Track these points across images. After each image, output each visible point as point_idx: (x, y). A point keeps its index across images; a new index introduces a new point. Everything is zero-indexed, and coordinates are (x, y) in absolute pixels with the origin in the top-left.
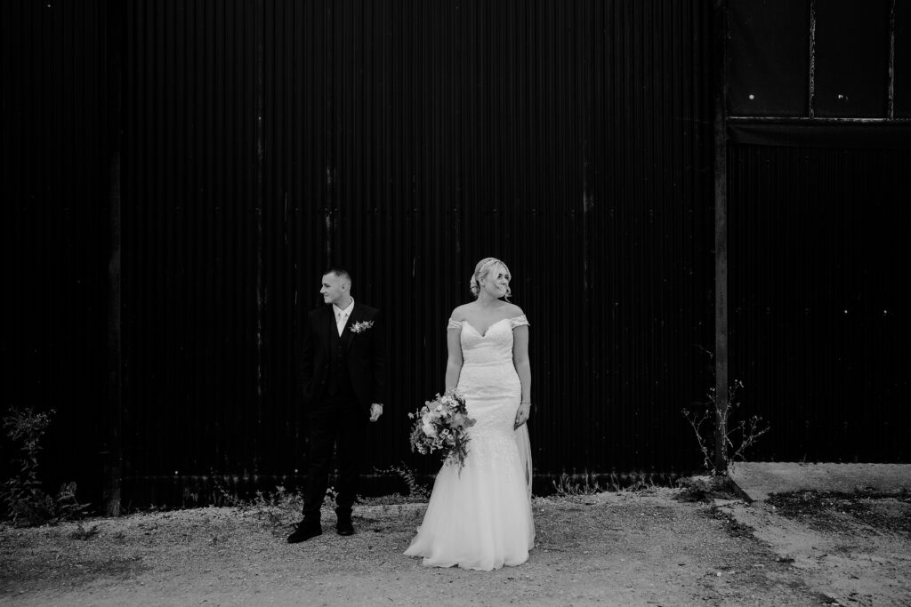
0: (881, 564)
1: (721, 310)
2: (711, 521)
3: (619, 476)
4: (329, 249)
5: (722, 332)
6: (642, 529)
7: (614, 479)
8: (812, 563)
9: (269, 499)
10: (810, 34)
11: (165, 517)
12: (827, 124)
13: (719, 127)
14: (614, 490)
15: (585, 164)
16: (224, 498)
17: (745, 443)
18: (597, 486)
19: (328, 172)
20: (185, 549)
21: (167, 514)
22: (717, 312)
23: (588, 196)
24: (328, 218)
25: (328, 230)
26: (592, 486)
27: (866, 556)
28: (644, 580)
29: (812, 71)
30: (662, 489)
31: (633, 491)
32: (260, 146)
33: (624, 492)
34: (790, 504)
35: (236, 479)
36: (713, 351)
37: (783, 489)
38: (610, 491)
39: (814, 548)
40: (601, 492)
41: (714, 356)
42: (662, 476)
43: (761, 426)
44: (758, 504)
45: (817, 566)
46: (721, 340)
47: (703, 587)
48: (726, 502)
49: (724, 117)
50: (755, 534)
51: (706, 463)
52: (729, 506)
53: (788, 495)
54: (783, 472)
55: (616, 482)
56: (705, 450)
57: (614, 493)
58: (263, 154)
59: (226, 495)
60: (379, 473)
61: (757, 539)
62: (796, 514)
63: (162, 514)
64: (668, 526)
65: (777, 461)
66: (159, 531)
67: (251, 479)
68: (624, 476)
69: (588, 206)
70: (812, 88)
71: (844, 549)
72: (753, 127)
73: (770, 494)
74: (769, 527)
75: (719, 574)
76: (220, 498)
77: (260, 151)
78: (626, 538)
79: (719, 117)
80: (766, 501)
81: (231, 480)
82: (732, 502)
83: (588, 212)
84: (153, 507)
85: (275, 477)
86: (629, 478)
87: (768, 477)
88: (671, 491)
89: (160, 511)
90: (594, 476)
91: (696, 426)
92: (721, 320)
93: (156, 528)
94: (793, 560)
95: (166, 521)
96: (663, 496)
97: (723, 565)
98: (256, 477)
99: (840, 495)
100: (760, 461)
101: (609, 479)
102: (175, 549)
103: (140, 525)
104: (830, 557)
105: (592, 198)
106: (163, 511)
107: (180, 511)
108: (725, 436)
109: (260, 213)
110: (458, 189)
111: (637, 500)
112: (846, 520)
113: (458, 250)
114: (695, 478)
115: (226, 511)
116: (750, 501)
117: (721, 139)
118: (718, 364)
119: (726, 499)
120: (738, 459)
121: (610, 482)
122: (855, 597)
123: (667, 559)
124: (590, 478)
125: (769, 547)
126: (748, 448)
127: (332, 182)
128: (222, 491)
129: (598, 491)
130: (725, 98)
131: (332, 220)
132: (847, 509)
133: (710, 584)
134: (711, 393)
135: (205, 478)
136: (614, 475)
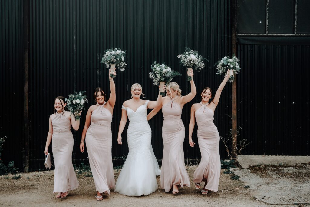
0: (278, 188)
1: (234, 102)
2: (227, 175)
3: (199, 160)
4: (98, 82)
5: (235, 110)
7: (197, 161)
8: (256, 188)
9: (79, 167)
10: (266, 4)
11: (43, 173)
12: (273, 36)
13: (234, 38)
17: (241, 148)
18: (191, 163)
19: (98, 55)
20: (49, 182)
21: (44, 172)
22: (233, 103)
24: (98, 71)
25: (98, 75)
26: (189, 163)
27: (274, 186)
29: (267, 18)
32: (75, 47)
34: (255, 169)
36: (232, 117)
37: (255, 164)
38: (196, 165)
39: (258, 183)
40: (192, 165)
41: (232, 118)
43: (246, 142)
44: (244, 169)
45: (257, 189)
46: (234, 112)
47: (216, 195)
48: (234, 169)
49: (235, 35)
50: (240, 179)
51: (228, 155)
52: (235, 170)
53: (256, 166)
54: (256, 159)
56: (228, 151)
58: (76, 49)
60: (116, 158)
61: (240, 181)
62: (256, 173)
63: (42, 172)
65: (255, 155)
66: (41, 177)
70: (267, 24)
71: (268, 184)
72: (246, 38)
73: (250, 166)
74: (245, 177)
75: (222, 191)
79: (234, 35)
80: (248, 168)
82: (236, 169)
84: (39, 170)
85: (80, 160)
87: (250, 160)
89: (42, 171)
90: (190, 160)
91: (225, 143)
92: (234, 106)
93: (40, 176)
94: (249, 187)
95: (44, 174)
97: (225, 188)
98: (74, 160)
99: (274, 166)
100: (249, 155)
101: (195, 161)
102: (45, 183)
103: (35, 175)
104: (262, 186)
106: (43, 171)
107: (49, 171)
108: (235, 146)
109: (75, 70)
110: (142, 61)
112: (272, 174)
113: (143, 82)
114: (225, 161)
116: (242, 168)
117: (234, 42)
118: (233, 121)
119: (235, 168)
120: (239, 154)
121: (196, 162)
122: (264, 198)
124: (188, 160)
125: (243, 183)
126: (242, 150)
129: (191, 165)
130: (236, 28)
132: (274, 171)
133: (219, 194)
134: (230, 131)
136: (197, 160)
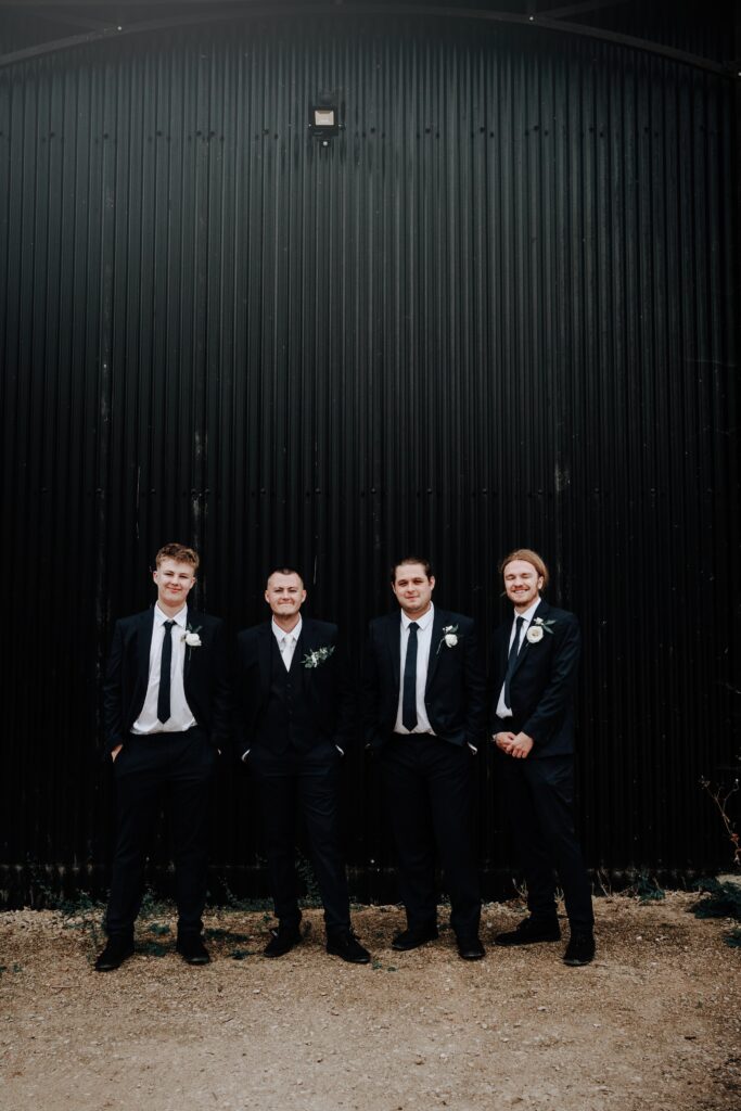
3: (610, 873)
6: (636, 965)
7: (603, 878)
14: (603, 895)
15: (557, 425)
16: (44, 897)
19: (197, 438)
23: (562, 470)
24: (196, 503)
25: (196, 519)
28: (625, 1068)
30: (674, 894)
31: (630, 896)
32: (104, 404)
33: (617, 898)
35: (62, 869)
42: (674, 873)
47: (722, 1087)
51: (737, 857)
55: (605, 882)
56: (734, 838)
57: (602, 899)
58: (110, 415)
59: (47, 893)
64: (675, 960)
67: (83, 870)
68: (618, 873)
69: (562, 483)
76: (40, 896)
77: (104, 411)
78: (608, 983)
81: (56, 871)
83: (563, 492)
86: (624, 875)
88: (686, 897)
91: (721, 802)
96: (673, 906)
98: (90, 868)
105: (567, 473)
109: (103, 496)
110: (377, 462)
111: (634, 910)
113: (378, 546)
114: (722, 879)
115: (46, 916)
121: (597, 883)
123: (668, 1024)
127: (203, 452)
128: (42, 887)
131: (202, 504)
135: (19, 868)
136: (603, 872)
